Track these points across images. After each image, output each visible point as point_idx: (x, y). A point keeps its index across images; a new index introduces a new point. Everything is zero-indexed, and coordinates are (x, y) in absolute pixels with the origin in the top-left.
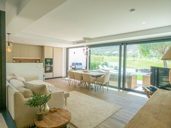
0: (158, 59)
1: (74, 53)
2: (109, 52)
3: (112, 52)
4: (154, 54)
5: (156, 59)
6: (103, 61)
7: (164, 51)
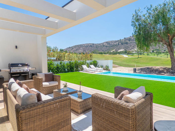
0: (166, 56)
1: (16, 47)
2: (114, 50)
3: (118, 50)
4: (162, 51)
5: (164, 55)
6: (91, 60)
7: (170, 43)
